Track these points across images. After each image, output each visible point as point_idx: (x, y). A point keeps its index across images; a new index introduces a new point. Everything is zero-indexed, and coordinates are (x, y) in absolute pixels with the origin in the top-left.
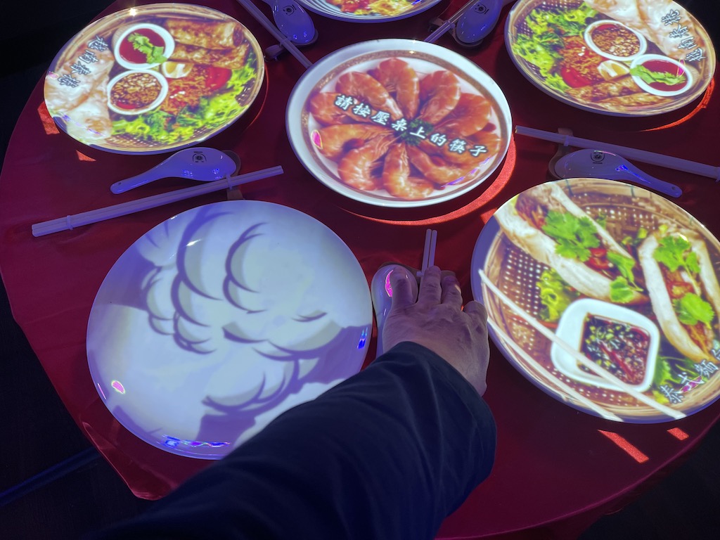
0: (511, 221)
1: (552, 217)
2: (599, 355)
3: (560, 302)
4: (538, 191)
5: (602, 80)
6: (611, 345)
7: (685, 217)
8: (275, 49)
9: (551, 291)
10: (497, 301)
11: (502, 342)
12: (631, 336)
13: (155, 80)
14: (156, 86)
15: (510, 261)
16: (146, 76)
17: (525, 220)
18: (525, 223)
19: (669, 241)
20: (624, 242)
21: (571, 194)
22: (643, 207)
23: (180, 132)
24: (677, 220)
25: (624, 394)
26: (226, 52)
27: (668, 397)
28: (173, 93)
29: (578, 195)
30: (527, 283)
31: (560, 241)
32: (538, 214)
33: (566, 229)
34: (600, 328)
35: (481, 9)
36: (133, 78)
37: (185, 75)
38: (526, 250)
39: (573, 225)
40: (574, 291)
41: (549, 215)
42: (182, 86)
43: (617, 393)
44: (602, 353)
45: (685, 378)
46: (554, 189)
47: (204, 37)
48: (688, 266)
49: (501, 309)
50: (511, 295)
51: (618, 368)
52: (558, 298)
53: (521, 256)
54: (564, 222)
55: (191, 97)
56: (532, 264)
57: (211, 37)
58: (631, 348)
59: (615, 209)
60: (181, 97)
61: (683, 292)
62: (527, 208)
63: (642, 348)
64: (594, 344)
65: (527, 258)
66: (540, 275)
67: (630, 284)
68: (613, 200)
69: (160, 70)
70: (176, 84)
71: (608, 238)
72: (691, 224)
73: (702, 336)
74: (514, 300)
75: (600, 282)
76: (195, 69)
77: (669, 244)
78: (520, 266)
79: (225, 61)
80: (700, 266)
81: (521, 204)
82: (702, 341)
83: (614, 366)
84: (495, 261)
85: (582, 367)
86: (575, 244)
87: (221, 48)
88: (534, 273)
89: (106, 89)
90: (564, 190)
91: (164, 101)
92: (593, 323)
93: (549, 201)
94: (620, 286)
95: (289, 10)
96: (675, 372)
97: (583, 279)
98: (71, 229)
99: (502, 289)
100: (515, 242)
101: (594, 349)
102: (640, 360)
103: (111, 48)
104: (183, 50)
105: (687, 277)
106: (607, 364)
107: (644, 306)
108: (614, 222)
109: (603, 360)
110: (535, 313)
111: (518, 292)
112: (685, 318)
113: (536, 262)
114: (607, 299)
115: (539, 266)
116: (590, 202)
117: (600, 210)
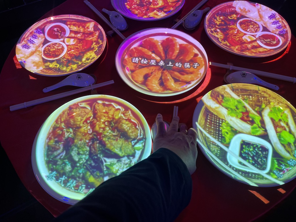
0: (209, 102)
1: (226, 99)
2: (247, 157)
3: (230, 135)
4: (219, 89)
5: (245, 43)
6: (252, 153)
7: (281, 98)
8: (110, 32)
9: (226, 131)
10: (204, 135)
11: (206, 153)
12: (260, 149)
13: (61, 46)
14: (62, 48)
15: (209, 118)
16: (58, 44)
17: (214, 101)
18: (215, 102)
19: (275, 109)
20: (256, 109)
21: (233, 90)
22: (263, 95)
23: (72, 67)
24: (278, 100)
25: (258, 175)
26: (91, 34)
27: (277, 176)
28: (69, 51)
29: (236, 90)
30: (216, 127)
31: (229, 109)
32: (220, 98)
33: (232, 104)
34: (247, 146)
35: (194, 15)
36: (53, 45)
37: (74, 43)
38: (216, 114)
39: (235, 103)
40: (236, 130)
41: (225, 98)
42: (73, 48)
43: (255, 174)
44: (248, 157)
45: (284, 167)
46: (226, 88)
47: (82, 28)
48: (283, 119)
49: (205, 139)
50: (210, 133)
51: (255, 163)
52: (229, 133)
53: (213, 116)
54: (231, 102)
55: (76, 52)
56: (218, 119)
57: (85, 28)
58: (261, 154)
59: (252, 95)
60: (72, 52)
61: (281, 130)
62: (215, 96)
63: (265, 154)
64: (245, 153)
65: (216, 117)
66: (221, 124)
67: (259, 127)
68: (251, 92)
69: (64, 42)
70: (70, 47)
71: (249, 108)
72: (283, 101)
73: (290, 149)
74: (211, 135)
75: (246, 126)
76: (78, 41)
77: (275, 110)
78: (213, 120)
79: (90, 37)
80: (288, 119)
81: (213, 95)
82: (290, 151)
83: (253, 162)
84: (203, 118)
85: (240, 163)
86: (236, 111)
87: (89, 32)
88: (219, 123)
89: (41, 50)
90: (230, 88)
91: (65, 54)
92: (244, 144)
93: (224, 93)
94: (256, 128)
95: (116, 17)
96: (279, 164)
97: (239, 125)
98: (26, 108)
99: (206, 130)
100: (211, 110)
101: (245, 155)
102: (265, 159)
103: (44, 33)
104: (73, 33)
105: (283, 124)
106: (251, 161)
107: (265, 136)
108: (251, 101)
109: (249, 160)
110: (220, 140)
111: (212, 131)
112: (283, 141)
113: (219, 119)
114: (250, 134)
115: (221, 120)
116: (241, 93)
117: (245, 96)
